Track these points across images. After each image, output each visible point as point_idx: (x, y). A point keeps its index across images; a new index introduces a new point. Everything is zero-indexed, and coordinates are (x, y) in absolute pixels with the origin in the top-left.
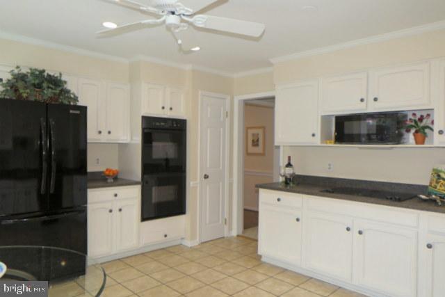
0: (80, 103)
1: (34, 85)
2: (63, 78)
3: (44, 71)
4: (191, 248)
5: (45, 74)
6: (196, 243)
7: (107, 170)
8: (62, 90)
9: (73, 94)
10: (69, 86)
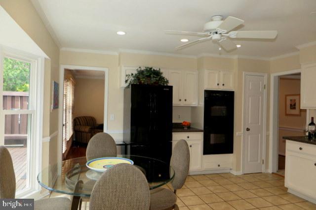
0: (169, 84)
1: (147, 76)
2: (161, 71)
3: (151, 68)
4: (236, 176)
5: (152, 70)
6: (240, 173)
7: (184, 122)
8: (160, 78)
9: (166, 79)
10: (163, 75)
